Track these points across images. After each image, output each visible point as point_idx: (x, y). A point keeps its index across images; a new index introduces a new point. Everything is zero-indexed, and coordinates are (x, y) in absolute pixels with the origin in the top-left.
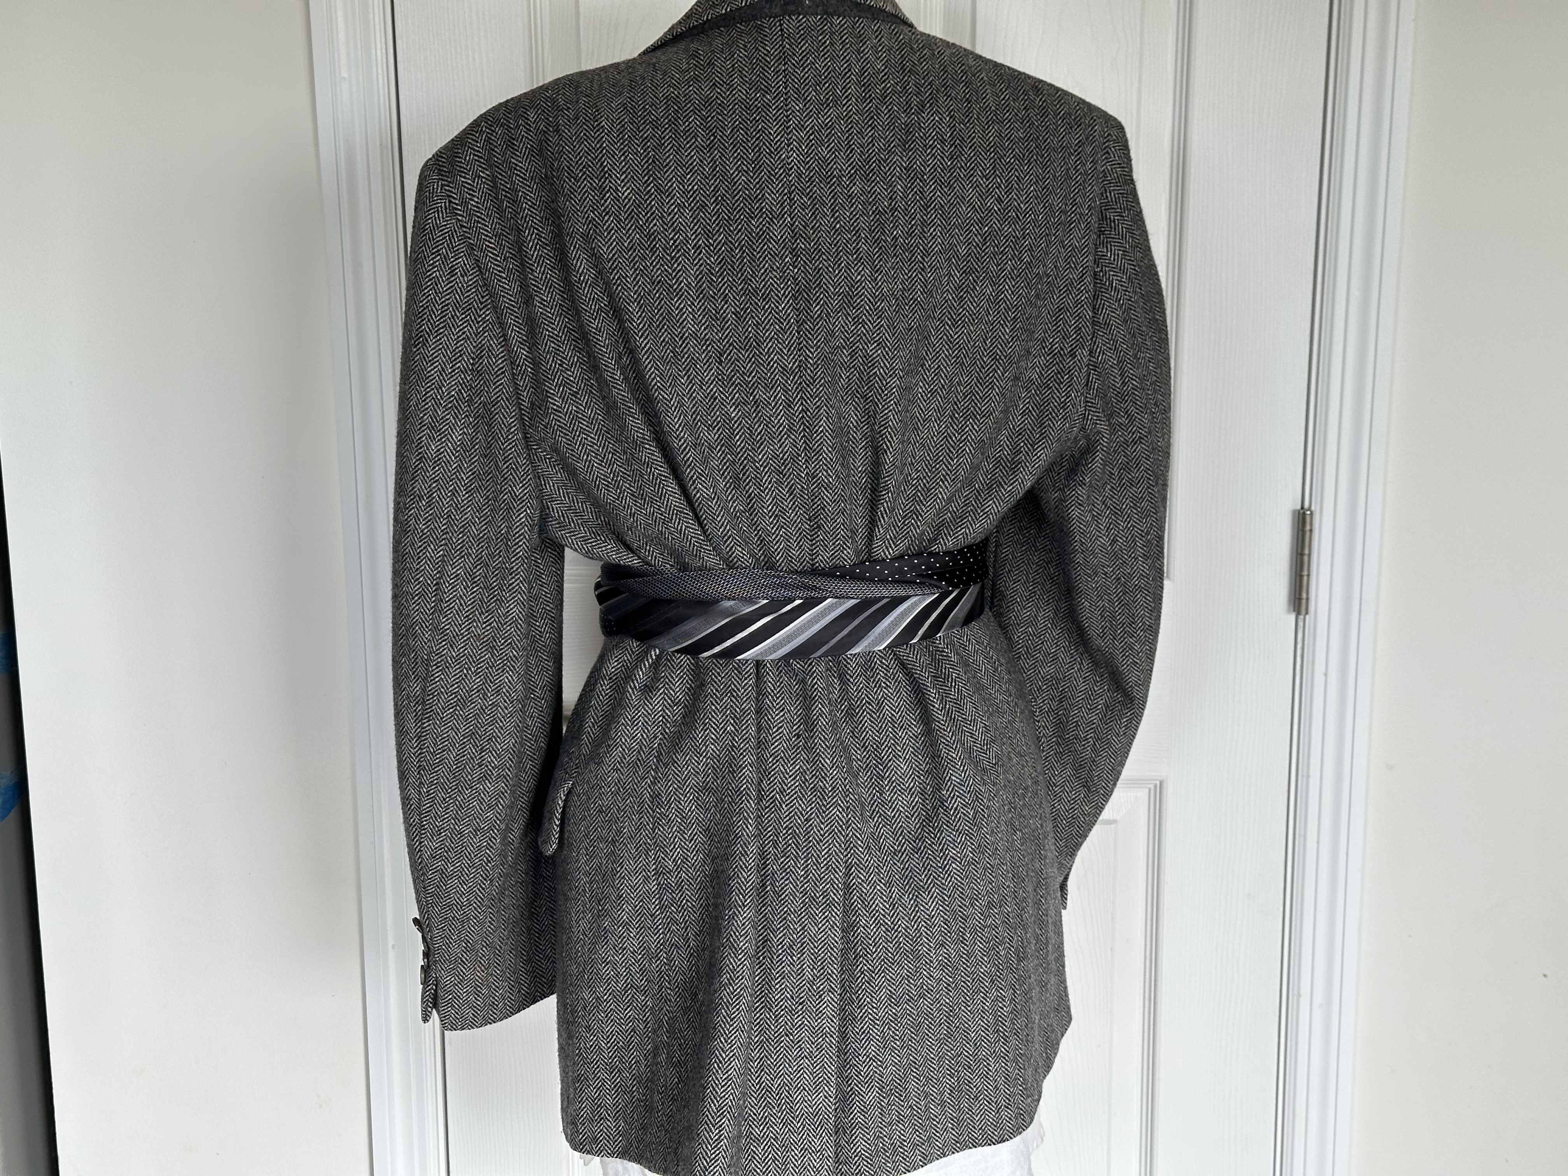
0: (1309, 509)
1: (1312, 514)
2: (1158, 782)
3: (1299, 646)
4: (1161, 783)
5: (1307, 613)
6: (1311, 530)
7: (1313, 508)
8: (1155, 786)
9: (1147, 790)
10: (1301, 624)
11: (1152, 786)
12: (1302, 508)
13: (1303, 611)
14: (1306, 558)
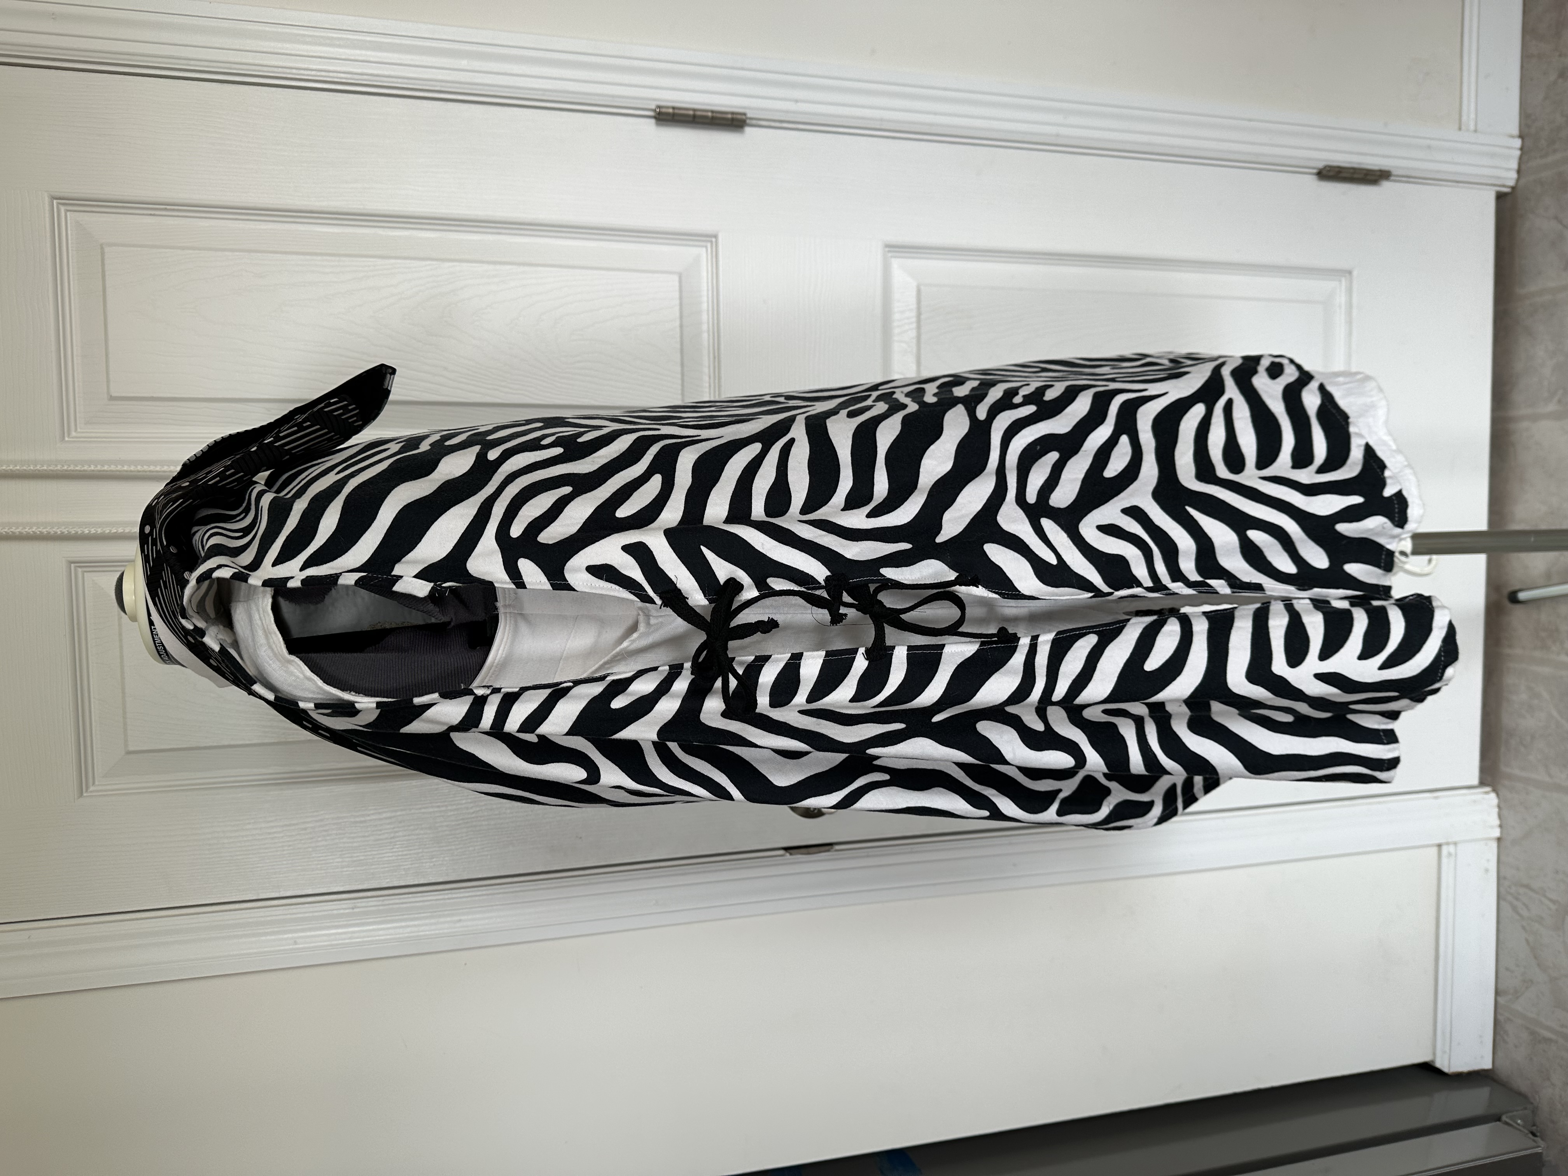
0: (655, 111)
1: (659, 107)
2: (887, 249)
3: (773, 124)
4: (887, 246)
5: (745, 114)
6: (674, 108)
7: (653, 107)
8: (889, 251)
9: (893, 260)
10: (754, 122)
11: (890, 255)
12: (655, 117)
13: (744, 117)
14: (698, 113)
